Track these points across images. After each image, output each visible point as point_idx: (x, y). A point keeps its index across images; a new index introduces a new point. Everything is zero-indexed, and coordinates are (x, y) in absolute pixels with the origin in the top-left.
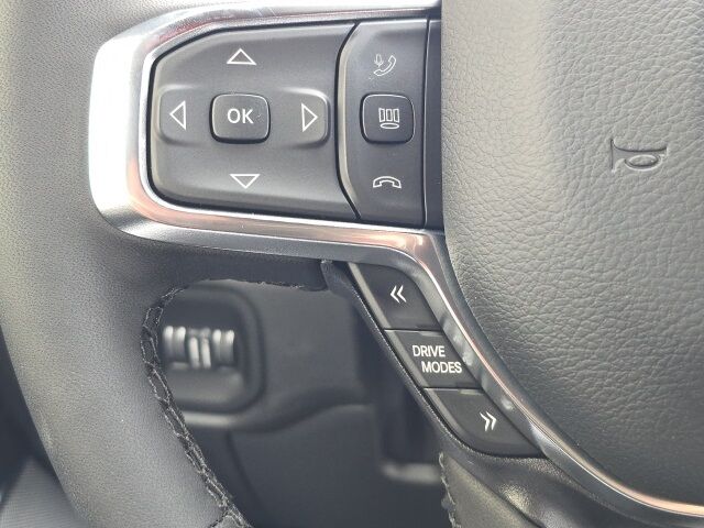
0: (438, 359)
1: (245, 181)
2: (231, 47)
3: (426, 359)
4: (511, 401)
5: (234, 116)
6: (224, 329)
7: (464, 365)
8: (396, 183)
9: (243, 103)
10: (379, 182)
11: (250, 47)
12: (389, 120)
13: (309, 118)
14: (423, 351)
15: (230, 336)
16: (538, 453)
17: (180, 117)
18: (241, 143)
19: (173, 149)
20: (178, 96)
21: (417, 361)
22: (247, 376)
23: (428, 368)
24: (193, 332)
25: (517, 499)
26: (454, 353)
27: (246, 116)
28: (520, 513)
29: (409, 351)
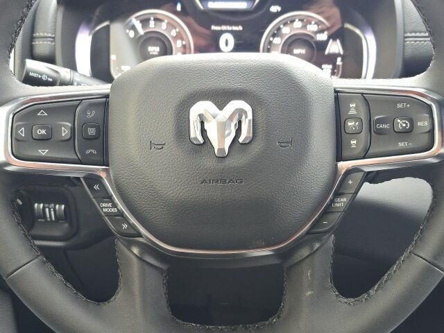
0: (109, 207)
1: (43, 152)
2: (39, 110)
3: (105, 208)
4: (133, 220)
5: (40, 132)
6: (60, 204)
7: (118, 209)
8: (94, 152)
9: (43, 128)
10: (88, 152)
11: (46, 110)
12: (92, 131)
13: (65, 131)
14: (104, 205)
15: (63, 207)
16: (140, 235)
17: (22, 133)
18: (43, 140)
19: (19, 143)
20: (21, 126)
21: (102, 208)
22: (71, 224)
23: (105, 210)
24: (47, 205)
25: (136, 250)
26: (115, 205)
27: (43, 132)
28: (137, 256)
29: (99, 205)
